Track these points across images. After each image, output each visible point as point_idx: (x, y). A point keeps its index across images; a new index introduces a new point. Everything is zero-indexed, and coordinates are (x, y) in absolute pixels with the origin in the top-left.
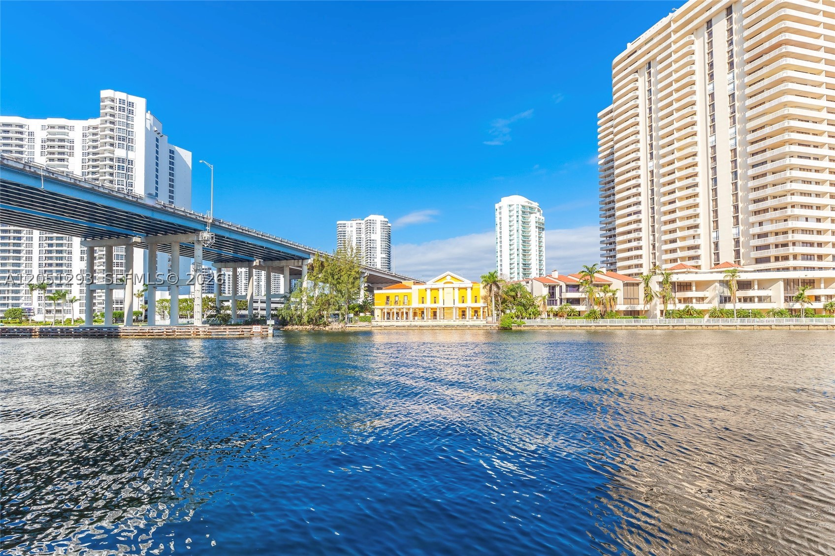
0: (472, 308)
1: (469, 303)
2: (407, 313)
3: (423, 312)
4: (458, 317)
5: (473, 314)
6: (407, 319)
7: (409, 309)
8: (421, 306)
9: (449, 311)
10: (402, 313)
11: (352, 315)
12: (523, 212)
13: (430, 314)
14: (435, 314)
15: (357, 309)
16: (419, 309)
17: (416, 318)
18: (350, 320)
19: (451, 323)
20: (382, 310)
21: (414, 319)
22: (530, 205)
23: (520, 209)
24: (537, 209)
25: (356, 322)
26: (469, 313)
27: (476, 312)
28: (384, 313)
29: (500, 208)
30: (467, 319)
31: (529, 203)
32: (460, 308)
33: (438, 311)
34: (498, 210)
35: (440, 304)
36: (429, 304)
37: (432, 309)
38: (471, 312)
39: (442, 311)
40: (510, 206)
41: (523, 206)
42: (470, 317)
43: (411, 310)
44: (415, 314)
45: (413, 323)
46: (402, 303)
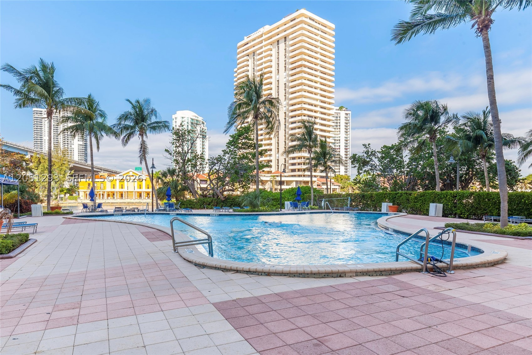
0: (146, 192)
1: (144, 189)
2: (103, 195)
3: (114, 194)
4: (137, 197)
5: (146, 195)
6: (103, 198)
7: (104, 192)
8: (113, 190)
9: (131, 194)
10: (100, 194)
11: (62, 196)
12: (192, 123)
13: (119, 195)
14: (122, 195)
15: (65, 191)
16: (112, 192)
17: (109, 198)
18: (62, 199)
19: (132, 201)
20: (85, 192)
21: (108, 198)
22: (196, 118)
23: (189, 121)
24: (201, 122)
25: (66, 200)
26: (144, 195)
27: (148, 194)
28: (87, 194)
29: (176, 118)
30: (142, 199)
31: (196, 117)
32: (138, 192)
33: (124, 193)
34: (174, 120)
35: (125, 189)
36: (118, 189)
37: (120, 192)
38: (145, 194)
39: (127, 194)
40: (182, 118)
41: (192, 119)
42: (145, 197)
43: (106, 193)
44: (108, 195)
45: (107, 201)
46: (99, 188)
